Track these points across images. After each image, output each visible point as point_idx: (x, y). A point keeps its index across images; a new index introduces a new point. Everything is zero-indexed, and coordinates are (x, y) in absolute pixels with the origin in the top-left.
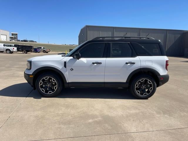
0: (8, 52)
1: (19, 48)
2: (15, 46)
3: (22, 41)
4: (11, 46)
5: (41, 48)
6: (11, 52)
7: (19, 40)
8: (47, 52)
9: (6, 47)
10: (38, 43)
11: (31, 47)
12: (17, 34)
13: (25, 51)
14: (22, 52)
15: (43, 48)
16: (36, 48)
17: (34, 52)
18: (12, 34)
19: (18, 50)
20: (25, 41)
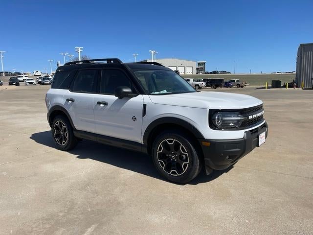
0: (197, 87)
1: (208, 83)
2: (204, 81)
3: (211, 73)
4: (199, 81)
5: (234, 81)
6: (200, 88)
7: (207, 72)
8: (242, 87)
9: (195, 82)
10: (232, 73)
11: (221, 81)
12: (204, 63)
13: (214, 85)
14: (211, 88)
15: (237, 81)
16: (227, 81)
17: (224, 87)
18: (199, 64)
19: (207, 85)
20: (215, 72)
